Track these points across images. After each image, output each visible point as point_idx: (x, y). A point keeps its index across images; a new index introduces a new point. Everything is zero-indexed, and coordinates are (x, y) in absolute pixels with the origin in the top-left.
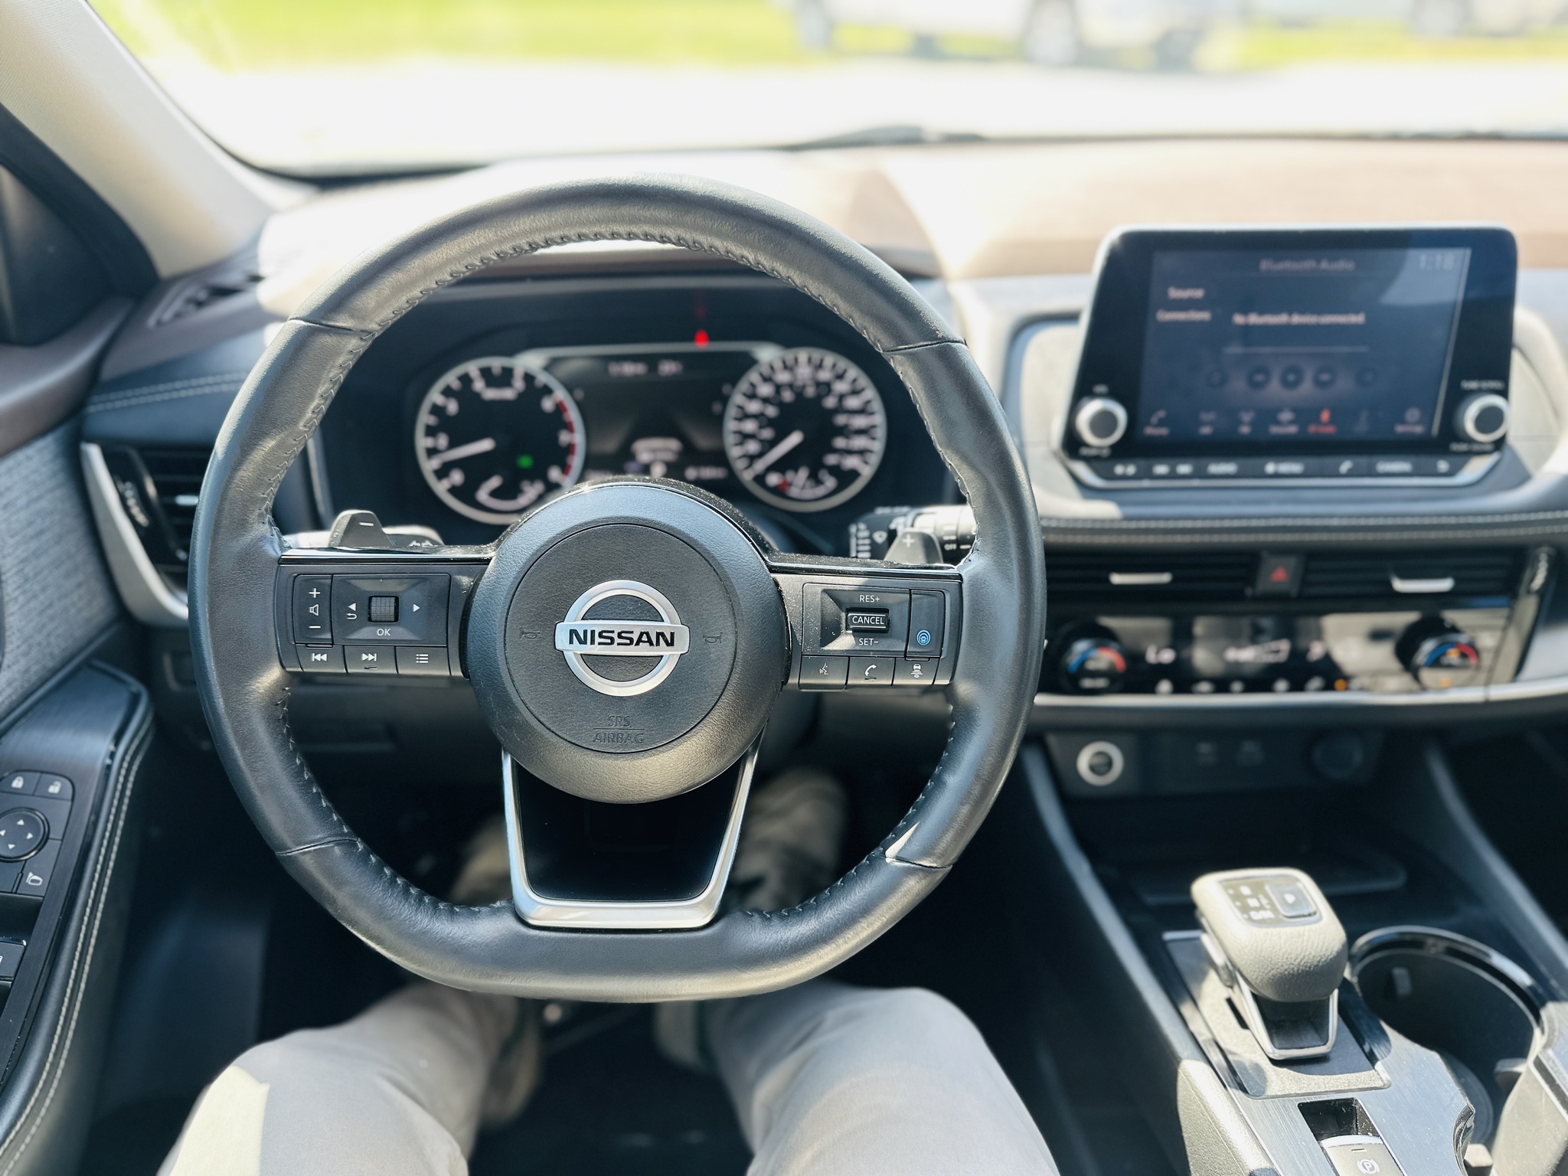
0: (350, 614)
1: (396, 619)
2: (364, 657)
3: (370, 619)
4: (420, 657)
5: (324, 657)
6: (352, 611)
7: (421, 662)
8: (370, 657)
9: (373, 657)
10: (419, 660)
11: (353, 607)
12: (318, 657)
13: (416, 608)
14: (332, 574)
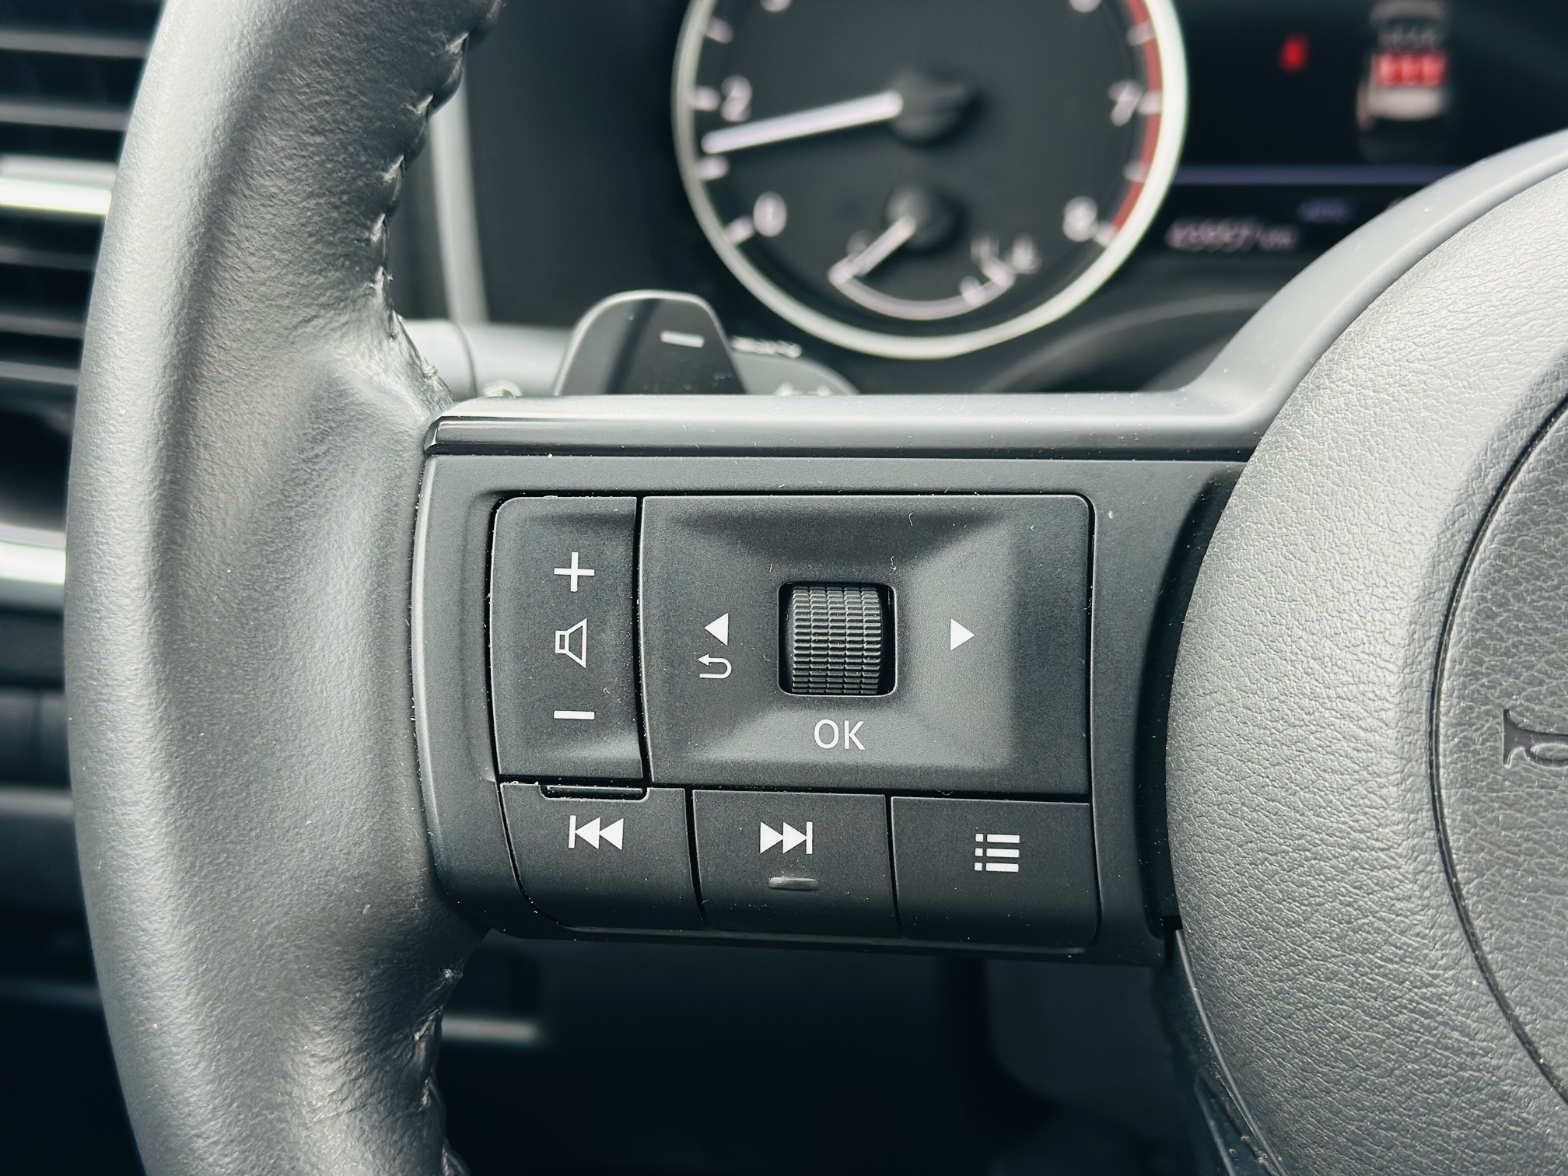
2: (768, 838)
4: (985, 845)
7: (992, 867)
8: (791, 838)
10: (985, 860)
11: (719, 628)
13: (960, 635)
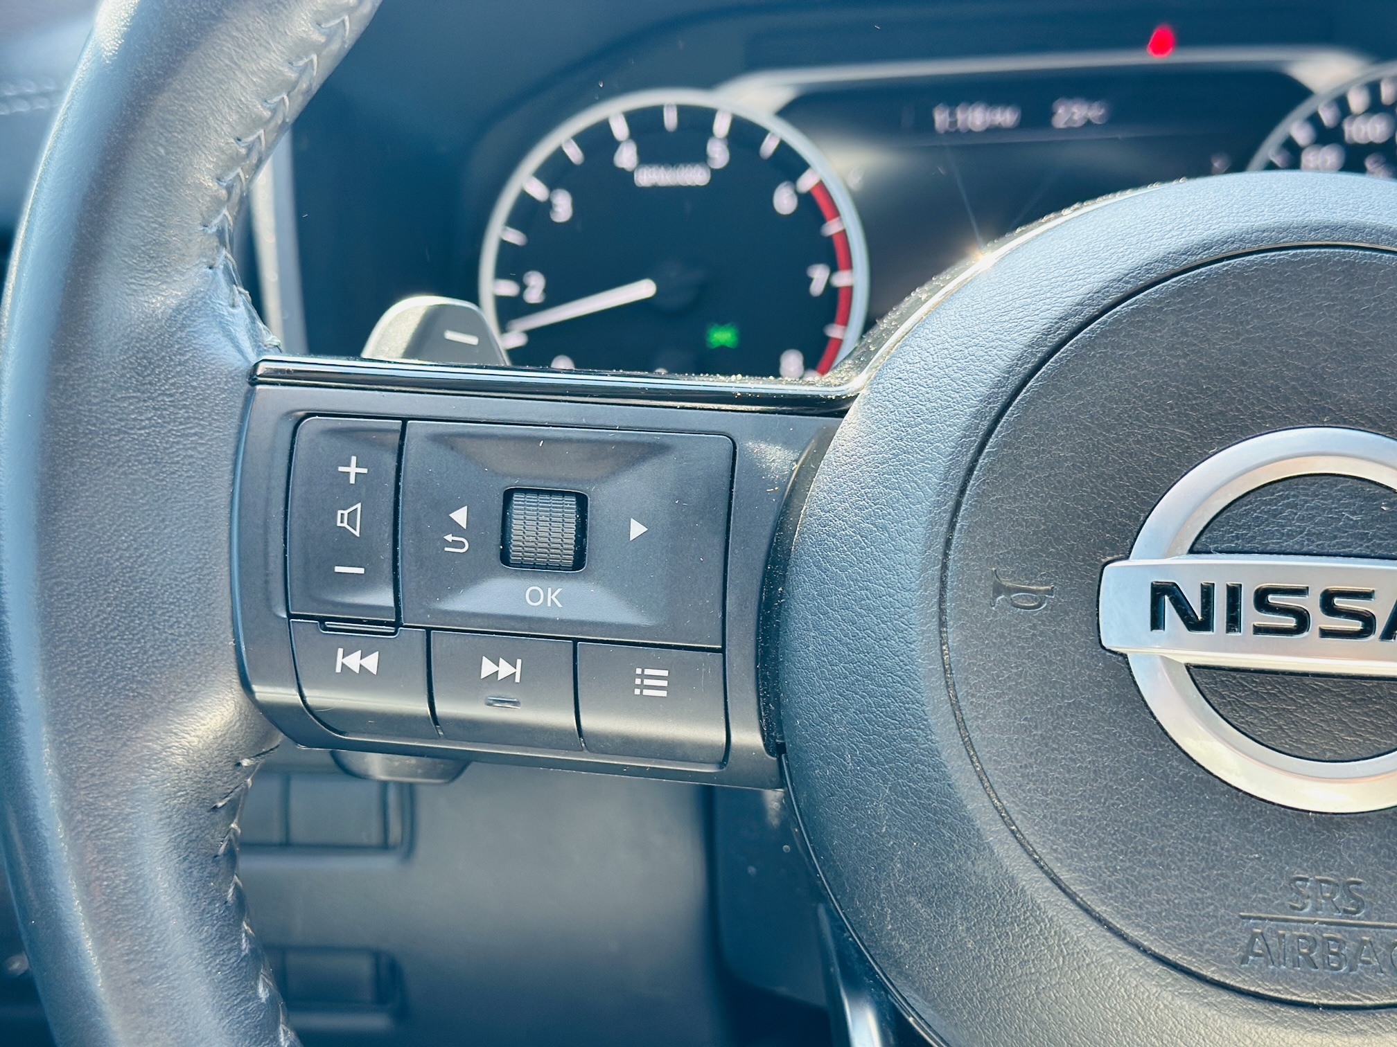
0: (449, 538)
1: (579, 561)
3: (505, 558)
5: (372, 662)
6: (455, 528)
9: (510, 670)
12: (354, 661)
14: (404, 420)
